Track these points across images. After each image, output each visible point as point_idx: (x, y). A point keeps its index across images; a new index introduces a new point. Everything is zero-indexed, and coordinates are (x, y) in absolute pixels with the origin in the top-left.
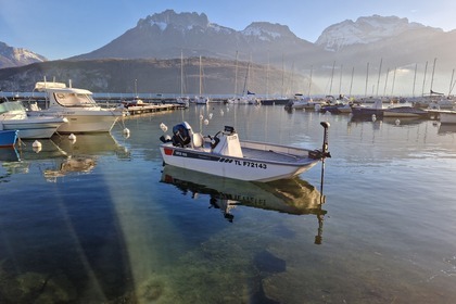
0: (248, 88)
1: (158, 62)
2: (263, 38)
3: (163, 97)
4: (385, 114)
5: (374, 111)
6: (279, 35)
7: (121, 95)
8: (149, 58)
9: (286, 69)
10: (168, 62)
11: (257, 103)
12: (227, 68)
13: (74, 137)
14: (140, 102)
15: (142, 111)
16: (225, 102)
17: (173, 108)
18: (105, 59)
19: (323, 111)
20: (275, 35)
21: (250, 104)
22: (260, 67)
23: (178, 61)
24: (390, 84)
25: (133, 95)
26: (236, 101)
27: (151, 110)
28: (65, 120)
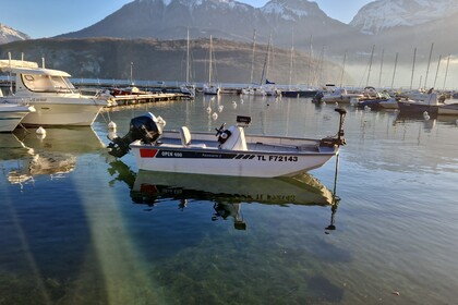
0: (267, 77)
1: (160, 43)
2: (287, 17)
3: (164, 84)
4: (440, 111)
5: (427, 108)
6: (306, 14)
7: (114, 82)
8: (151, 39)
9: (313, 54)
10: (171, 44)
11: (276, 95)
12: (242, 52)
13: (43, 131)
14: (135, 90)
15: (137, 101)
16: (239, 92)
17: (175, 99)
18: (98, 38)
19: (361, 106)
20: (300, 13)
21: (269, 95)
22: (281, 51)
23: (183, 42)
24: (441, 75)
25: (128, 82)
26: (252, 92)
27: (148, 100)
28: (32, 109)
